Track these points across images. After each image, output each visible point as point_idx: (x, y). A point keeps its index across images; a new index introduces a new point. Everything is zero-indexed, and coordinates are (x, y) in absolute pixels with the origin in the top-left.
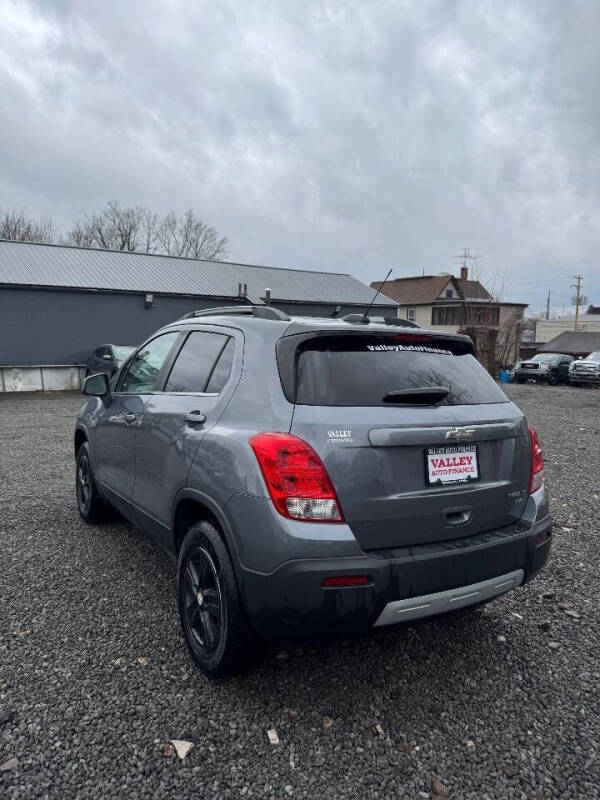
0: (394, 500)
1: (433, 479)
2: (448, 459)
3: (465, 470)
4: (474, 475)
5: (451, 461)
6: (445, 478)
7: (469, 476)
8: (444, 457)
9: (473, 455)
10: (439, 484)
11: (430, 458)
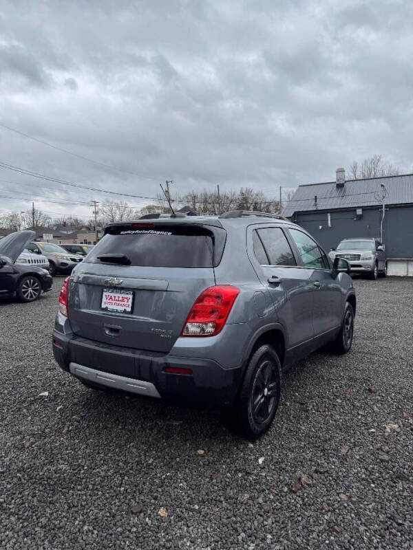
0: (84, 313)
1: (103, 306)
2: (115, 297)
3: (124, 305)
4: (129, 309)
5: (117, 298)
6: (110, 307)
7: (125, 310)
8: (112, 295)
9: (131, 297)
10: (106, 309)
11: (105, 294)
